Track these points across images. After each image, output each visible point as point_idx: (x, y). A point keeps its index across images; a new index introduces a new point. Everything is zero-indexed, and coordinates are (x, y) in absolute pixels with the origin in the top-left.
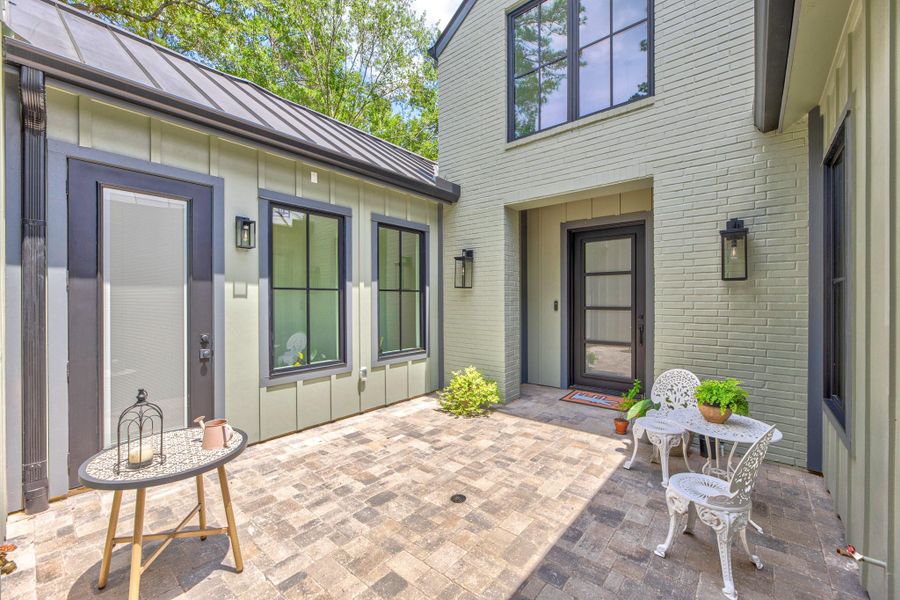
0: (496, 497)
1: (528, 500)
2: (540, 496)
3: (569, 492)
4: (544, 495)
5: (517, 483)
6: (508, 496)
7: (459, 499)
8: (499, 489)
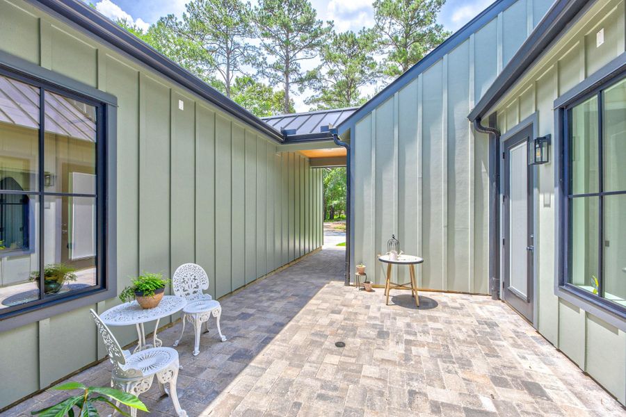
0: (317, 352)
1: (295, 354)
2: (287, 359)
3: (263, 368)
4: (284, 361)
5: (307, 367)
6: (310, 354)
7: (340, 345)
8: (318, 358)
